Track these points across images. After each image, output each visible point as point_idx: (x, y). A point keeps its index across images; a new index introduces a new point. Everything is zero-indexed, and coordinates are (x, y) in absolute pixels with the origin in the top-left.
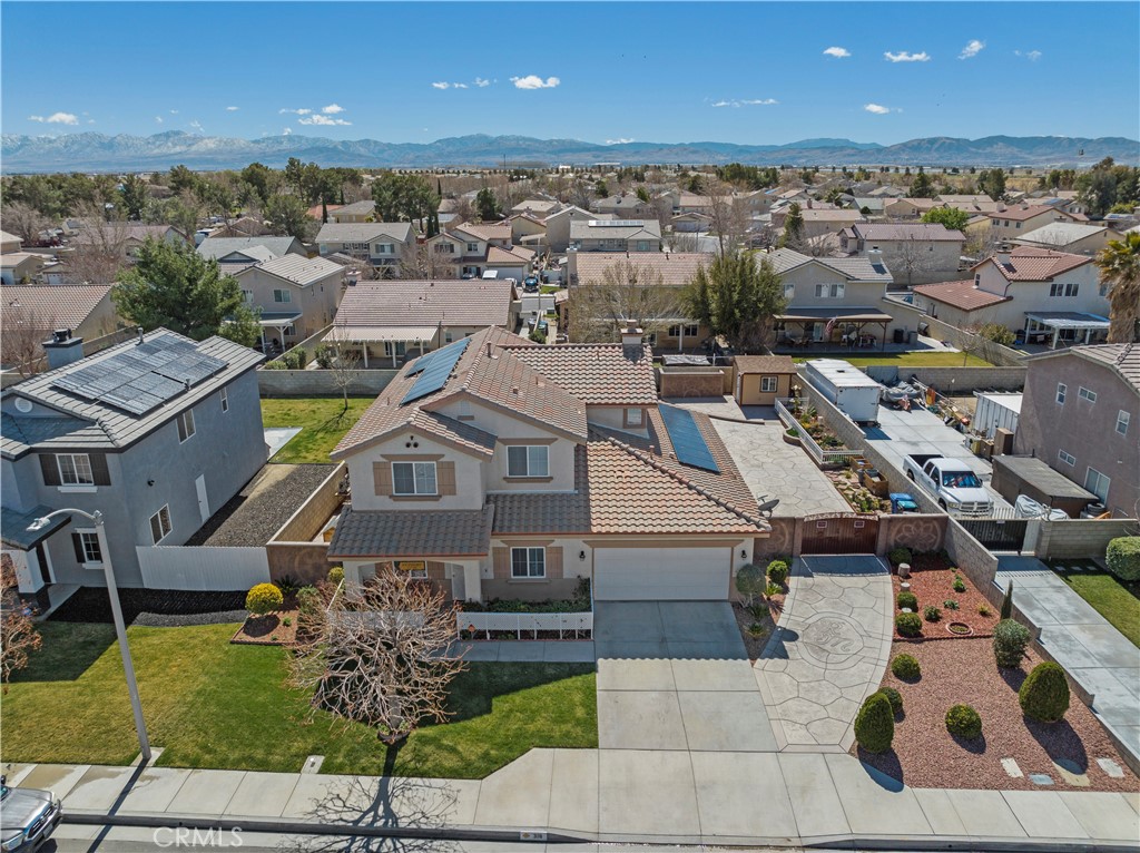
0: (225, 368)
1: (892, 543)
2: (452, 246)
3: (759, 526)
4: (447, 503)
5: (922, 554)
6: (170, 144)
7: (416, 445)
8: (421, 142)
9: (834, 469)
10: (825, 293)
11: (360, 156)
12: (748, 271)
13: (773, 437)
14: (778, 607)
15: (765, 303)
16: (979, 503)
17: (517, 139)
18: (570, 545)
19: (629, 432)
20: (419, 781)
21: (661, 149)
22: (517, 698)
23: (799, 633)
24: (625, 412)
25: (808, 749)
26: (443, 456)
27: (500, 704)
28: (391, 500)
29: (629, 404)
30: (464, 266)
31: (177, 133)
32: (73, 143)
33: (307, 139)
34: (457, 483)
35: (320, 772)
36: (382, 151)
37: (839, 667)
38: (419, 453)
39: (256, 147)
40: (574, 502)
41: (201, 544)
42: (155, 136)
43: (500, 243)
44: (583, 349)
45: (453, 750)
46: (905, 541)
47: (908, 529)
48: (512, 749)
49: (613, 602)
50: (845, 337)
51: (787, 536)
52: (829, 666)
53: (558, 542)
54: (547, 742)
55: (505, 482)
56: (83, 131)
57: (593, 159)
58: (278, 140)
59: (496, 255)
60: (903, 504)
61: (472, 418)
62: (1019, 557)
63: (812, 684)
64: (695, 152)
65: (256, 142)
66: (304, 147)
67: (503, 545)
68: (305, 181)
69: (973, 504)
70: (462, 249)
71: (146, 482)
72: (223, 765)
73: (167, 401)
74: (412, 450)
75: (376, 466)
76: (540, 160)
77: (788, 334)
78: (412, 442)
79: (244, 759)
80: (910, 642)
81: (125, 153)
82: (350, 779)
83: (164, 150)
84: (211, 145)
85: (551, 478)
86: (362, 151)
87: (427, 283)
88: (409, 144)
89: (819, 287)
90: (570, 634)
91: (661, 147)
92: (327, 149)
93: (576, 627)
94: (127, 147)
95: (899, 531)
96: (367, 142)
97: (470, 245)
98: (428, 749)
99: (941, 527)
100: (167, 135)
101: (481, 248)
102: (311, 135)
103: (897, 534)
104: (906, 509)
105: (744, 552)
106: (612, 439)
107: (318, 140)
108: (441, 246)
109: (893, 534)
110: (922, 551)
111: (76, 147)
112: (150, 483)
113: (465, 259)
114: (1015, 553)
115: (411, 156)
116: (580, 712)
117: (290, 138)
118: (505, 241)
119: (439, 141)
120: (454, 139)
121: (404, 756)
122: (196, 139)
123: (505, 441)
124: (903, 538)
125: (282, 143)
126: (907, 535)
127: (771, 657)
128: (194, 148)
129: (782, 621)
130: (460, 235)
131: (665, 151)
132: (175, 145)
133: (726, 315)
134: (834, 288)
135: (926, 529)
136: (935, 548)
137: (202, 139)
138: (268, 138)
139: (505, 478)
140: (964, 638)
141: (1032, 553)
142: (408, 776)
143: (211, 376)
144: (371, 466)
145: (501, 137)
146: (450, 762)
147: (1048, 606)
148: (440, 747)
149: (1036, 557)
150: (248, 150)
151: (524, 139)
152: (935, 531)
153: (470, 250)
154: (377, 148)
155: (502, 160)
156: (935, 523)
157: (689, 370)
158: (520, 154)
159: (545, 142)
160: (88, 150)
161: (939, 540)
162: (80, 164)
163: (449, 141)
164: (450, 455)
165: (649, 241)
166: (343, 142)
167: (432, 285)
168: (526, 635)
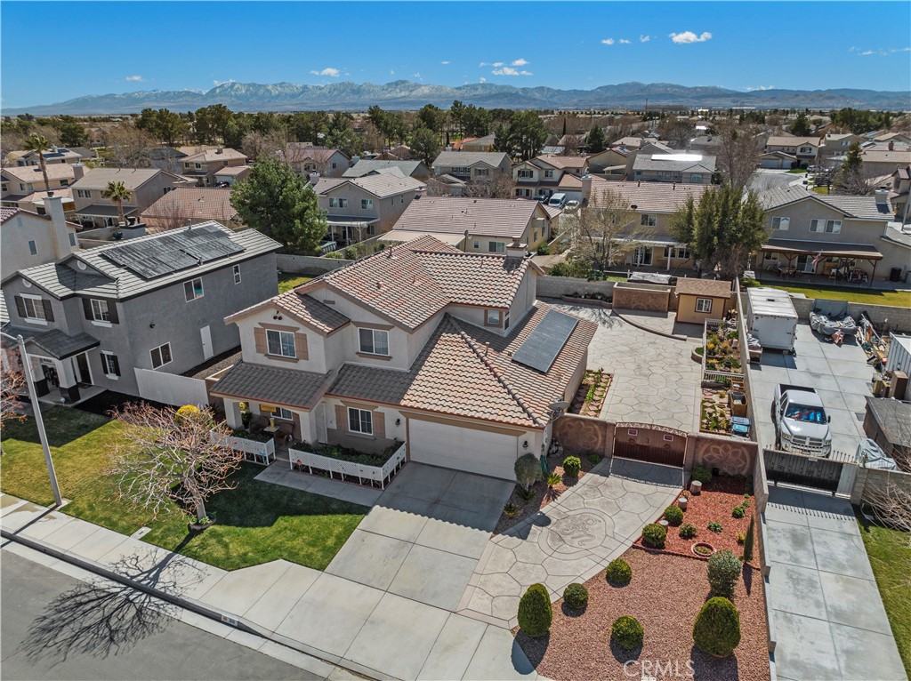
0: (242, 251)
1: (700, 461)
2: (532, 172)
3: (535, 422)
4: (302, 366)
5: (729, 476)
6: (398, 90)
7: (280, 318)
8: (586, 89)
9: (714, 388)
10: (821, 227)
11: (535, 99)
12: (731, 203)
13: (683, 353)
14: (554, 495)
15: (744, 233)
16: (811, 439)
17: (666, 86)
18: (390, 413)
19: (488, 329)
20: (190, 560)
21: (797, 95)
22: (296, 520)
23: (554, 521)
24: (486, 312)
25: (479, 616)
26: (299, 329)
27: (282, 522)
28: (266, 358)
29: (491, 306)
30: (540, 188)
31: (404, 82)
32: (334, 90)
33: (496, 87)
34: (309, 352)
35: (142, 539)
36: (552, 96)
37: (563, 556)
38: (282, 324)
39: (458, 93)
40: (401, 379)
41: (191, 376)
42: (388, 84)
43: (574, 171)
44: (474, 257)
45: (226, 546)
46: (713, 461)
47: (716, 451)
48: (266, 554)
49: (424, 464)
50: (834, 271)
51: (600, 438)
52: (555, 555)
53: (380, 409)
54: (293, 557)
55: (357, 356)
56: (341, 82)
57: (732, 104)
58: (474, 87)
59: (569, 181)
60: (736, 427)
61: (333, 303)
62: (833, 498)
63: (527, 565)
64: (830, 98)
65: (459, 88)
66: (493, 93)
67: (341, 404)
68: (463, 119)
69: (805, 438)
70: (539, 175)
71: (149, 325)
72: (91, 520)
73: (176, 271)
74: (277, 322)
75: (257, 331)
76: (682, 104)
77: (779, 263)
78: (278, 316)
79: (105, 519)
80: (646, 551)
81: (367, 97)
82: (154, 548)
83: (394, 95)
84: (426, 91)
85: (391, 357)
86: (537, 95)
87: (472, 200)
88: (575, 90)
89: (815, 223)
90: (367, 482)
91: (797, 94)
92: (511, 94)
93: (370, 477)
94: (369, 92)
95: (707, 451)
96: (542, 88)
97: (547, 172)
98: (213, 541)
99: (750, 453)
100: (397, 84)
101: (556, 175)
102: (499, 83)
103: (704, 454)
104: (737, 433)
105: (526, 443)
106: (463, 333)
107: (504, 87)
108: (524, 172)
109: (701, 453)
110: (730, 473)
111: (336, 93)
112: (151, 326)
113: (541, 183)
114: (829, 493)
115: (575, 100)
116: (330, 542)
117: (484, 86)
118: (578, 170)
119: (600, 88)
120: (612, 86)
121: (196, 541)
122: (417, 86)
123: (357, 324)
124: (711, 458)
125: (477, 89)
126: (715, 455)
127: (511, 536)
128: (414, 93)
129: (547, 509)
130: (540, 164)
131: (801, 97)
132: (401, 91)
133: (705, 241)
134: (831, 224)
135: (735, 454)
136: (744, 473)
137: (420, 86)
138: (467, 86)
139: (357, 353)
140: (701, 560)
141: (848, 496)
142: (187, 556)
143: (226, 257)
144: (253, 331)
145: (652, 85)
146: (219, 552)
147: (819, 549)
148: (219, 542)
149: (849, 501)
150: (451, 95)
151: (672, 86)
152: (743, 457)
153: (547, 176)
154: (550, 93)
155: (644, 103)
156: (745, 450)
157: (643, 287)
158: (666, 99)
159: (689, 89)
160: (344, 94)
161: (748, 466)
162: (337, 105)
163: (607, 88)
164: (303, 330)
165: (702, 174)
166: (524, 89)
167: (475, 202)
168: (337, 476)
